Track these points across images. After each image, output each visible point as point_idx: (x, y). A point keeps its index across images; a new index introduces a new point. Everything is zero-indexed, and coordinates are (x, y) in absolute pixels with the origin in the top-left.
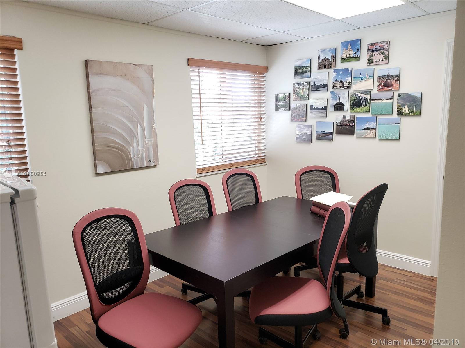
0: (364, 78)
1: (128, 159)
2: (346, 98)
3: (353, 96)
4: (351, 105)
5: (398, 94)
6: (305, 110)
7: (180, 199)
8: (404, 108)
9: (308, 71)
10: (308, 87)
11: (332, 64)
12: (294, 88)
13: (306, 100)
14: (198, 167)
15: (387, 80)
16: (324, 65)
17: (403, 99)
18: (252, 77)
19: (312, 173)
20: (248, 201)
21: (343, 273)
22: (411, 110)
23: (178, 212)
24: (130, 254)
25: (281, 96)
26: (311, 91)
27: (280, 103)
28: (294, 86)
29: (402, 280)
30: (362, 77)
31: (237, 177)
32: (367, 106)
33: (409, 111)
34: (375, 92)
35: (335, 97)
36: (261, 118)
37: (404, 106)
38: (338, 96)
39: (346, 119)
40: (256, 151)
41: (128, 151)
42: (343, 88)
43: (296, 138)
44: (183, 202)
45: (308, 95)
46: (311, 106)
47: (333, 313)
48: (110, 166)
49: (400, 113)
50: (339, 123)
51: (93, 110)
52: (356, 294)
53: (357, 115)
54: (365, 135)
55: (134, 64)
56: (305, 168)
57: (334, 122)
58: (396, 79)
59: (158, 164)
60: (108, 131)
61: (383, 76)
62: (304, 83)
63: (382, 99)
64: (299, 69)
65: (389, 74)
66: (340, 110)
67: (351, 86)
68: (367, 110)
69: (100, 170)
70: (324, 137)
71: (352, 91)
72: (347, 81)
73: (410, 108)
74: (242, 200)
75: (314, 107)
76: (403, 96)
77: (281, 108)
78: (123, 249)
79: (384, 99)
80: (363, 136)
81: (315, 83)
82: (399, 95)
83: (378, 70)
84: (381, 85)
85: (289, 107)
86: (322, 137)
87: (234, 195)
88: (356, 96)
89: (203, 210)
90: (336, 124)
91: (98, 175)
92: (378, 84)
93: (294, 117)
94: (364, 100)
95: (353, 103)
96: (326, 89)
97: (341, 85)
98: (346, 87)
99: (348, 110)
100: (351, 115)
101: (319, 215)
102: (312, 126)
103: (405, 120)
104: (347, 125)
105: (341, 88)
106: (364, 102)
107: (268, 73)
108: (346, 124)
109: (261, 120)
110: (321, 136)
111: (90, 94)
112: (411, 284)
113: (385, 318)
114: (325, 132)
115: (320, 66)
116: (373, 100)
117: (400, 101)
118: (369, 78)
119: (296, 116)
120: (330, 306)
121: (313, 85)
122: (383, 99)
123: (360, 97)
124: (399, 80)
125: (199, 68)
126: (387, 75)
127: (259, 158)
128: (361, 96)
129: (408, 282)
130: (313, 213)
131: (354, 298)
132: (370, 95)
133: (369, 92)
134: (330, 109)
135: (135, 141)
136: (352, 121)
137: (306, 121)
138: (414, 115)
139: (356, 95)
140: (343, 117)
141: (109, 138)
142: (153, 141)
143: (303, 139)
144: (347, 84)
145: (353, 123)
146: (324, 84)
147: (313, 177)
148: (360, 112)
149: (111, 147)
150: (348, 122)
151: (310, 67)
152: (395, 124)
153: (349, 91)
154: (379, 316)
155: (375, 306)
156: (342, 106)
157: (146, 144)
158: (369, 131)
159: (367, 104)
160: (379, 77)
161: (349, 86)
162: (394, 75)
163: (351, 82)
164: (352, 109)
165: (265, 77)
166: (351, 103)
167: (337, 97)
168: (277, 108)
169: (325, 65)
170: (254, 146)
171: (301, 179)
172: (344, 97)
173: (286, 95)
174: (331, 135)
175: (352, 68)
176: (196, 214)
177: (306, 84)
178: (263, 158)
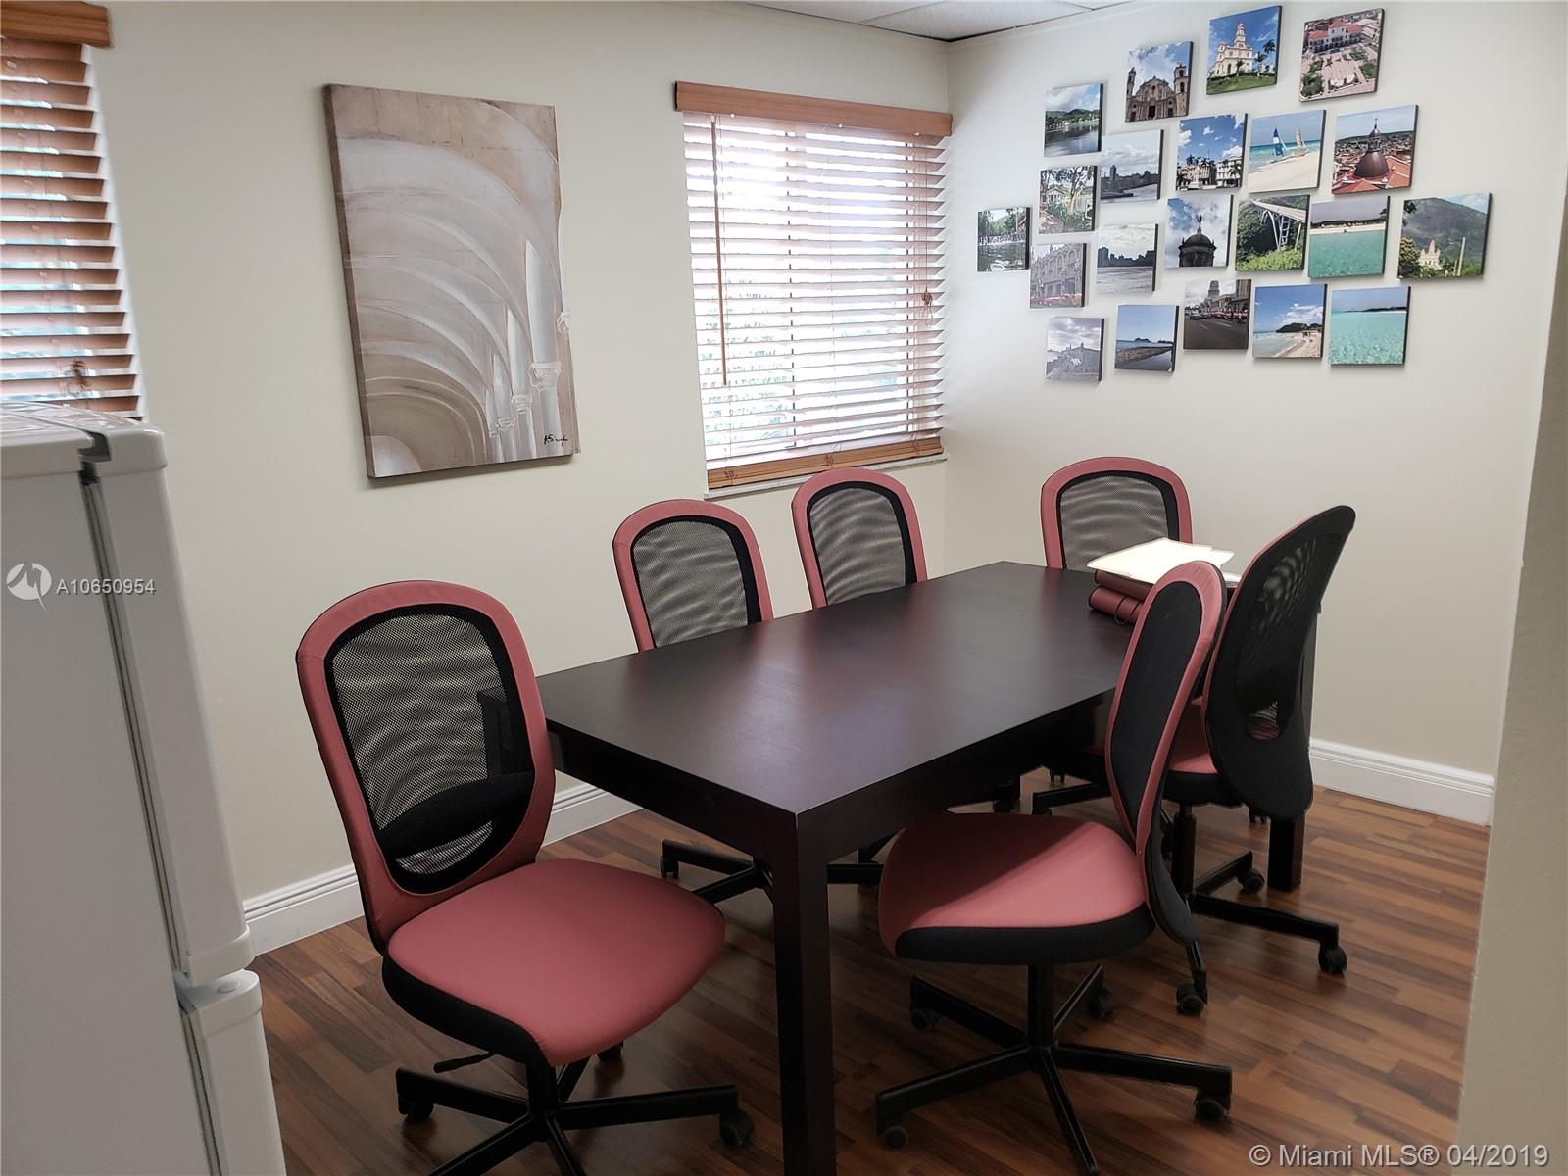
0: (1287, 149)
1: (477, 432)
2: (1221, 221)
3: (1246, 214)
4: (1238, 247)
5: (1406, 202)
6: (1079, 264)
7: (652, 565)
8: (1423, 252)
9: (1094, 128)
10: (1090, 183)
11: (1175, 99)
12: (1044, 188)
13: (1085, 230)
14: (711, 466)
15: (1367, 152)
16: (1147, 105)
17: (1425, 220)
18: (897, 150)
19: (1100, 483)
20: (880, 579)
21: (1194, 809)
22: (1449, 257)
23: (645, 610)
24: (488, 735)
25: (997, 216)
26: (1102, 198)
27: (996, 243)
28: (1042, 181)
29: (1393, 839)
30: (1281, 145)
31: (846, 495)
32: (1293, 248)
33: (1441, 261)
34: (1324, 196)
35: (1185, 218)
36: (927, 297)
37: (1425, 244)
38: (1193, 216)
39: (1221, 294)
40: (908, 410)
41: (477, 404)
42: (1214, 187)
43: (1048, 363)
44: (664, 578)
45: (1092, 213)
46: (1099, 250)
47: (1155, 925)
48: (417, 453)
49: (1409, 269)
50: (1196, 311)
51: (355, 261)
52: (1236, 880)
53: (1261, 282)
54: (1283, 351)
55: (489, 102)
56: (1076, 466)
57: (1178, 307)
58: (1402, 147)
59: (578, 451)
60: (407, 333)
61: (1356, 138)
62: (1078, 171)
63: (1346, 223)
64: (1060, 121)
65: (1376, 132)
66: (1199, 264)
67: (1241, 179)
68: (1295, 261)
69: (384, 468)
70: (1144, 358)
71: (1242, 195)
72: (1226, 162)
73: (1445, 250)
74: (859, 576)
75: (1113, 255)
76: (1422, 209)
77: (999, 258)
78: (467, 718)
79: (1356, 222)
80: (1277, 355)
81: (1114, 169)
82: (1409, 207)
83: (1338, 117)
84: (1345, 171)
85: (1024, 256)
86: (1137, 359)
87: (834, 559)
88: (1256, 212)
89: (729, 605)
90: (1186, 314)
91: (377, 482)
92: (1337, 169)
93: (1043, 292)
94: (1285, 226)
95: (1247, 238)
96: (1154, 191)
97: (1206, 176)
98: (1224, 181)
99: (1227, 264)
100: (1238, 281)
101: (1118, 618)
102: (1103, 320)
103: (1425, 295)
104: (1223, 317)
105: (1205, 187)
106: (1284, 234)
107: (952, 136)
108: (1220, 312)
109: (927, 304)
110: (1134, 354)
111: (343, 206)
112: (1423, 852)
113: (1331, 954)
114: (1147, 340)
115: (1134, 110)
116: (1314, 226)
117: (1413, 228)
118: (1305, 146)
119: (1050, 288)
120: (1144, 904)
121: (1108, 175)
122: (1352, 222)
123: (1272, 217)
124: (1411, 152)
125: (713, 117)
126: (1368, 134)
127: (920, 437)
128: (1276, 214)
129: (1410, 842)
130: (1099, 612)
131: (1230, 891)
132: (1307, 210)
133: (1300, 199)
134: (1167, 260)
135: (497, 369)
136: (1239, 303)
137: (1083, 305)
138: (1459, 275)
139: (1257, 210)
140: (1209, 289)
141: (411, 360)
142: (558, 372)
143: (1072, 368)
144: (1227, 169)
145: (1244, 309)
146: (1147, 173)
147: (1101, 498)
148: (1269, 270)
149: (420, 389)
150: (1227, 307)
151: (1100, 113)
152: (1391, 309)
153: (1232, 197)
154: (1310, 948)
155: (1296, 915)
156: (1206, 249)
157: (536, 380)
158: (1299, 337)
159: (1294, 241)
160: (1339, 143)
161: (1233, 177)
162: (1394, 135)
163: (1242, 165)
164: (1243, 259)
165: (943, 150)
166: (1238, 238)
167: (1190, 216)
168: (984, 262)
169: (1153, 104)
170: (903, 393)
171: (1062, 504)
172: (1216, 217)
173: (1015, 212)
174: (1169, 354)
175: (1246, 115)
176: (708, 616)
177: (1085, 172)
178: (934, 435)
